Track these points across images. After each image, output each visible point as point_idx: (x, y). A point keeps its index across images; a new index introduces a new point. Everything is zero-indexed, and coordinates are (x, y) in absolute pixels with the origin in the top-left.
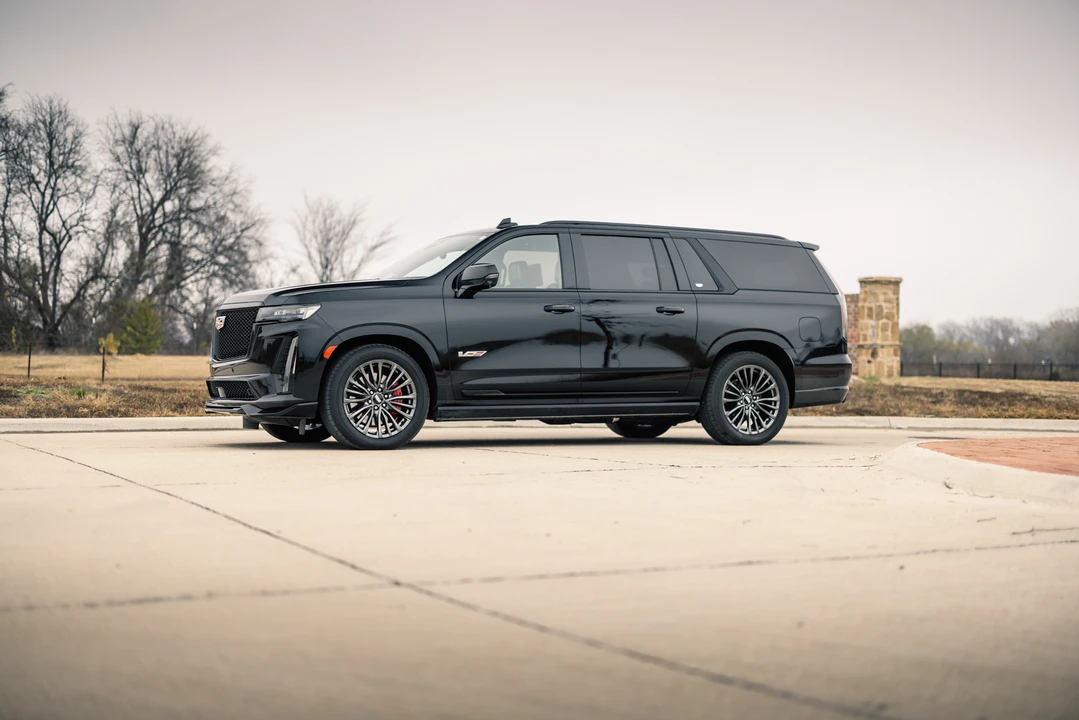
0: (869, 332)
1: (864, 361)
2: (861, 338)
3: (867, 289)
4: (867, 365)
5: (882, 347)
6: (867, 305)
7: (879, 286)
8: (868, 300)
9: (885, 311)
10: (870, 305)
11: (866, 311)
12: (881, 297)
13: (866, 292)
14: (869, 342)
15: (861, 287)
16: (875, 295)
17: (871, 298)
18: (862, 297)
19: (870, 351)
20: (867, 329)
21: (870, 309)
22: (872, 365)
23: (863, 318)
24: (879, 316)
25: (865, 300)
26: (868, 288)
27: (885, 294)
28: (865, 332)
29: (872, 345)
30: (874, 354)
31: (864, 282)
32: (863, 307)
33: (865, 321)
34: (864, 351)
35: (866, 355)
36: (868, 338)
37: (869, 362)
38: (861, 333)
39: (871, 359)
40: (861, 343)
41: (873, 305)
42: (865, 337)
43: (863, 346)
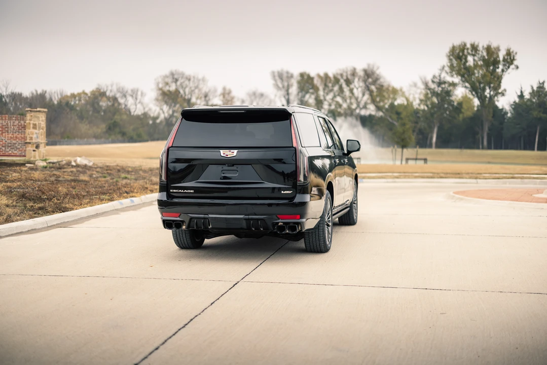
0: (35, 136)
1: (30, 150)
2: (28, 138)
3: (32, 114)
4: (33, 152)
5: (41, 143)
6: (32, 122)
7: (40, 113)
8: (33, 119)
9: (41, 126)
10: (35, 123)
11: (32, 126)
12: (41, 119)
13: (31, 116)
14: (34, 141)
17: (36, 119)
18: (28, 118)
19: (35, 145)
20: (33, 134)
21: (35, 125)
22: (37, 153)
23: (30, 129)
24: (39, 128)
25: (30, 120)
27: (42, 117)
28: (31, 136)
29: (36, 143)
30: (37, 147)
32: (30, 123)
34: (30, 145)
35: (31, 147)
36: (34, 139)
37: (34, 151)
38: (28, 136)
39: (35, 149)
40: (28, 141)
41: (37, 123)
42: (31, 138)
43: (30, 143)
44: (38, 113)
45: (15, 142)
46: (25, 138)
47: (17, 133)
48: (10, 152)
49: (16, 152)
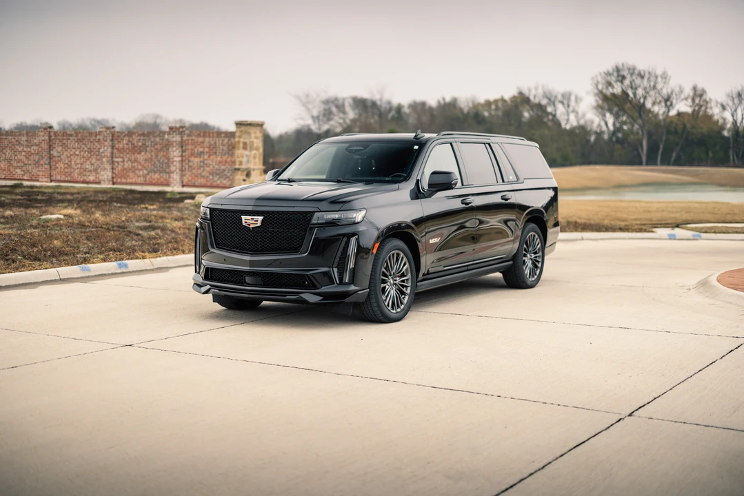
0: (245, 160)
1: (239, 179)
2: (237, 163)
4: (243, 182)
5: (254, 170)
6: (242, 140)
7: (252, 128)
8: (243, 136)
9: (255, 145)
10: (245, 141)
11: (241, 145)
12: (253, 135)
13: (241, 131)
14: (244, 166)
15: (237, 127)
16: (249, 134)
17: (246, 136)
18: (238, 134)
19: (245, 173)
20: (242, 157)
21: (245, 144)
22: (247, 183)
23: (239, 149)
24: (251, 149)
25: (240, 137)
26: (243, 128)
27: (255, 133)
28: (240, 159)
29: (246, 169)
30: (248, 175)
31: (239, 124)
32: (239, 141)
33: (239, 152)
34: (240, 173)
35: (242, 175)
36: (244, 163)
37: (244, 180)
38: (237, 160)
39: (244, 177)
40: (237, 166)
41: (247, 141)
42: (241, 163)
43: (239, 169)
44: (249, 127)
45: (223, 167)
46: (234, 162)
47: (227, 155)
48: (219, 182)
49: (225, 182)
